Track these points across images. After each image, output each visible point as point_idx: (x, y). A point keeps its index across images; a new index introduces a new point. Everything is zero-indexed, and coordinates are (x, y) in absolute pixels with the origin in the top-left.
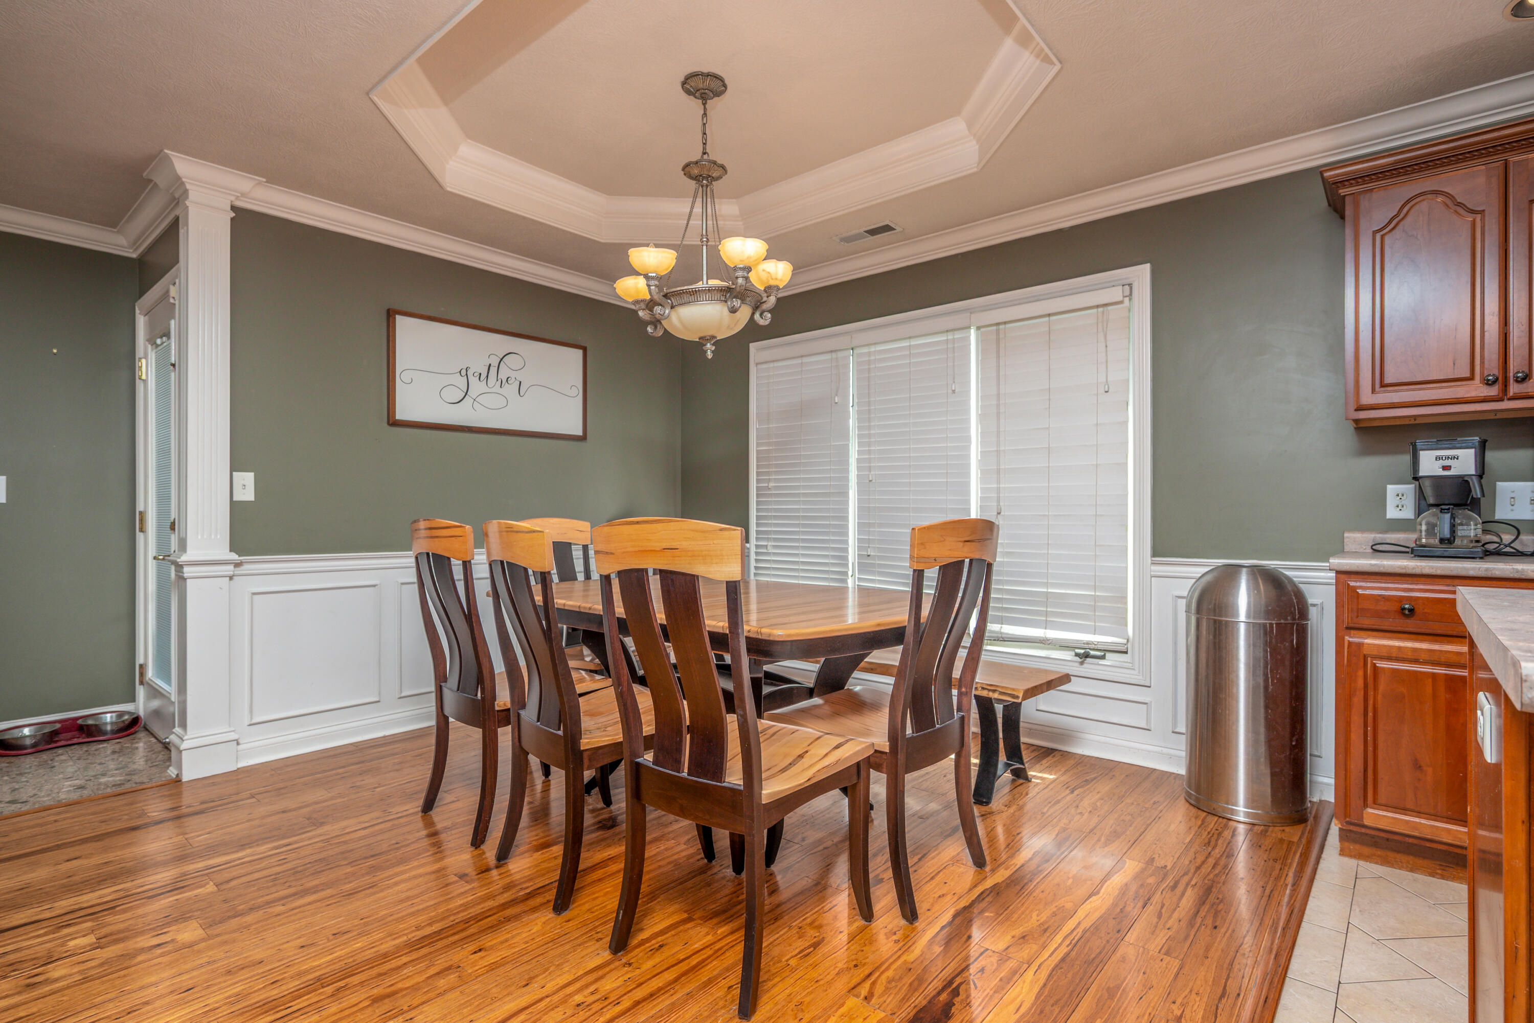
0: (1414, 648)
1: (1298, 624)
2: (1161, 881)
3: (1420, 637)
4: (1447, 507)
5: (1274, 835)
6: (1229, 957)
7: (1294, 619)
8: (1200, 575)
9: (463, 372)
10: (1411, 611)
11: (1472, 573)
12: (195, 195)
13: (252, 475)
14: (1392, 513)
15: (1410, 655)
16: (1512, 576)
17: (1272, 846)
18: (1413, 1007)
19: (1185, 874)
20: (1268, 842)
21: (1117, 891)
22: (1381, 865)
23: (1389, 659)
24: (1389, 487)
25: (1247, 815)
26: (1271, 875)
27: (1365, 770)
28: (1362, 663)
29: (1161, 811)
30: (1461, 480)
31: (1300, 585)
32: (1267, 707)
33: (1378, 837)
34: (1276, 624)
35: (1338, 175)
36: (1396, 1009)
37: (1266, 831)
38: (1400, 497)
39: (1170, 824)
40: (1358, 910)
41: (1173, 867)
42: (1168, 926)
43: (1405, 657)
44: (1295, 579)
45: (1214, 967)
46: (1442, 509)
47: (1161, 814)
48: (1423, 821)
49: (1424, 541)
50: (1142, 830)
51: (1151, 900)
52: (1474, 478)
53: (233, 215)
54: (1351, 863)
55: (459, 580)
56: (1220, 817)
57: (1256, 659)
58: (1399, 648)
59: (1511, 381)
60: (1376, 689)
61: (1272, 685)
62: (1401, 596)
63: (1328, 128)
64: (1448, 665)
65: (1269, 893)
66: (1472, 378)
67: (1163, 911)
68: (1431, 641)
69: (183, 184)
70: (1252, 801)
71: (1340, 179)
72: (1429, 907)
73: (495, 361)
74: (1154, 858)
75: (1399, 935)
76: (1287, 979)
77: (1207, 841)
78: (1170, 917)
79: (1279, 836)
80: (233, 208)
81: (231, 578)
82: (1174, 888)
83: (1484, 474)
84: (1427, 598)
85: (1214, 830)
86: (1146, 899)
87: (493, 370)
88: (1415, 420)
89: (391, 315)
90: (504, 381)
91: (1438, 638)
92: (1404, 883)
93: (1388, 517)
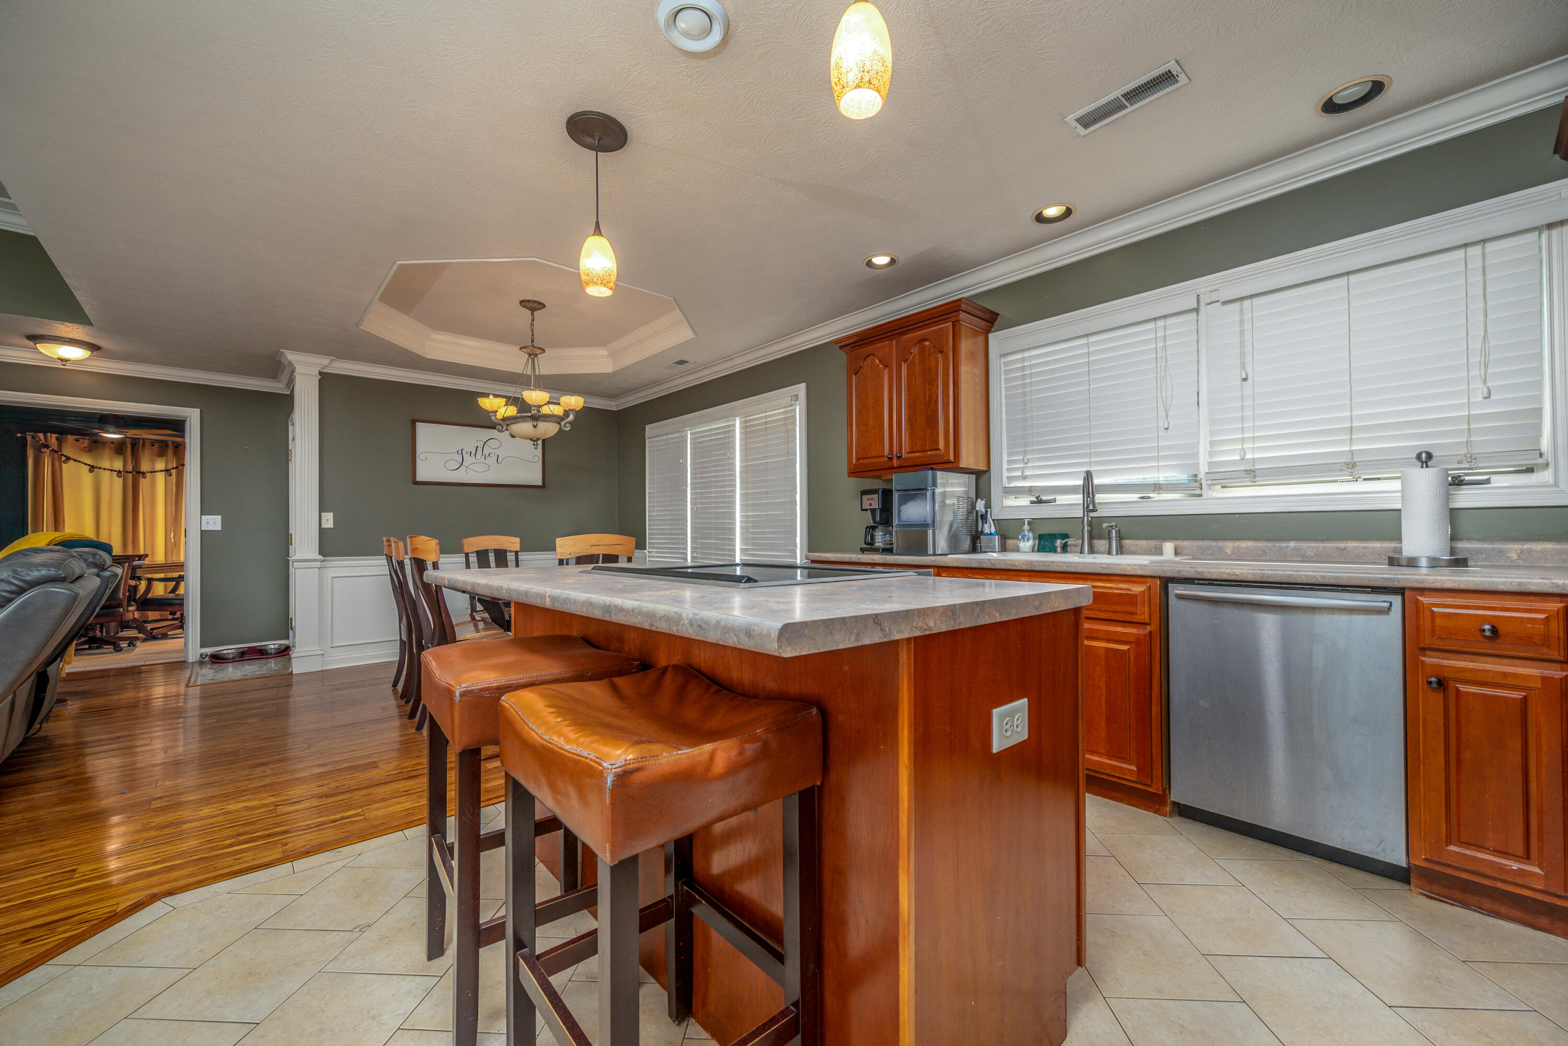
9: (460, 452)
12: (299, 369)
13: (332, 514)
53: (320, 377)
55: (407, 565)
59: (895, 458)
69: (292, 364)
73: (480, 444)
80: (320, 373)
81: (319, 568)
87: (480, 450)
89: (414, 422)
90: (487, 455)
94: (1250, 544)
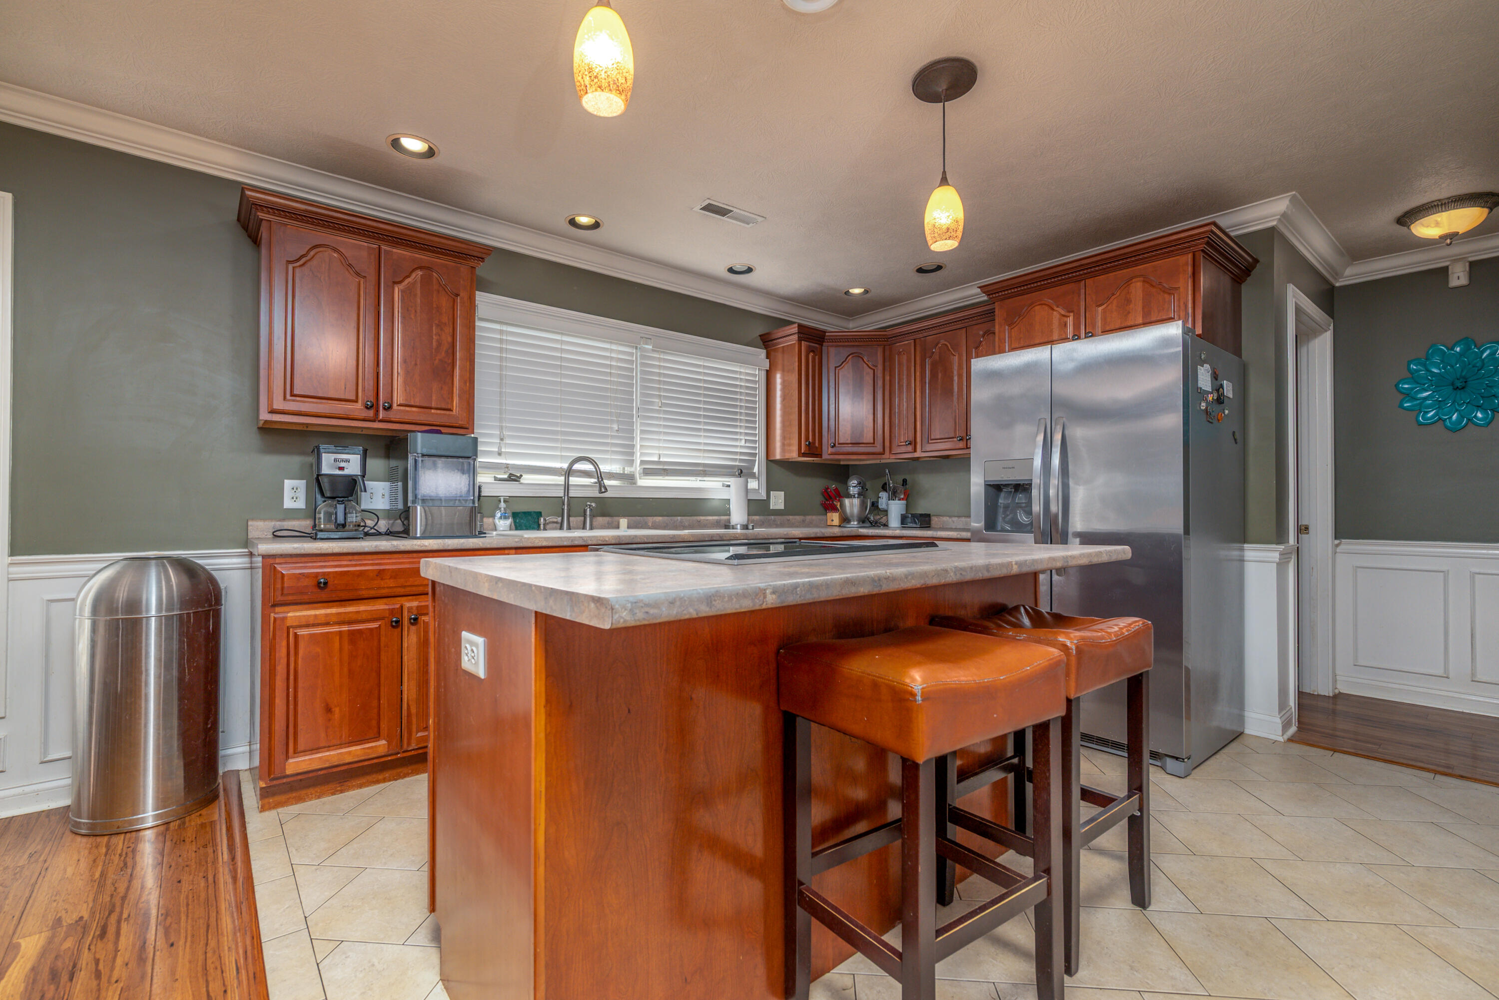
0: (326, 614)
1: (213, 610)
2: (82, 938)
3: (330, 604)
4: (341, 499)
5: (193, 824)
6: (200, 963)
7: (210, 605)
8: (94, 572)
10: (325, 583)
11: (367, 550)
14: (288, 504)
15: (323, 620)
16: (391, 550)
17: (196, 835)
18: (363, 899)
19: (111, 912)
20: (190, 834)
21: (23, 985)
22: (296, 804)
23: (307, 626)
24: (286, 481)
25: (157, 817)
26: (207, 862)
27: (288, 727)
28: (285, 635)
29: (45, 861)
30: (350, 478)
31: (212, 572)
32: (181, 699)
33: (293, 781)
34: (193, 613)
35: (258, 199)
36: (353, 909)
37: (184, 823)
38: (295, 490)
39: (65, 870)
40: (294, 850)
41: (92, 913)
42: (114, 979)
43: (319, 622)
44: (207, 567)
45: (188, 983)
46: (338, 501)
47: (46, 865)
48: (332, 753)
49: (322, 526)
50: (27, 894)
51: (79, 966)
52: (359, 477)
54: (271, 814)
56: (126, 833)
57: (168, 652)
58: (316, 616)
59: (381, 408)
60: (296, 653)
61: (189, 674)
62: (317, 572)
63: (240, 149)
64: (350, 623)
65: (212, 880)
66: (356, 401)
67: (101, 967)
68: (337, 607)
70: (162, 801)
71: (261, 203)
72: (342, 818)
74: (60, 918)
75: (331, 852)
76: (263, 944)
77: (122, 865)
78: (112, 969)
79: (199, 822)
82: (103, 934)
83: (365, 474)
84: (336, 572)
85: (125, 849)
86: (70, 968)
88: (307, 427)
91: (343, 603)
92: (318, 810)
93: (285, 507)
94: (660, 518)
